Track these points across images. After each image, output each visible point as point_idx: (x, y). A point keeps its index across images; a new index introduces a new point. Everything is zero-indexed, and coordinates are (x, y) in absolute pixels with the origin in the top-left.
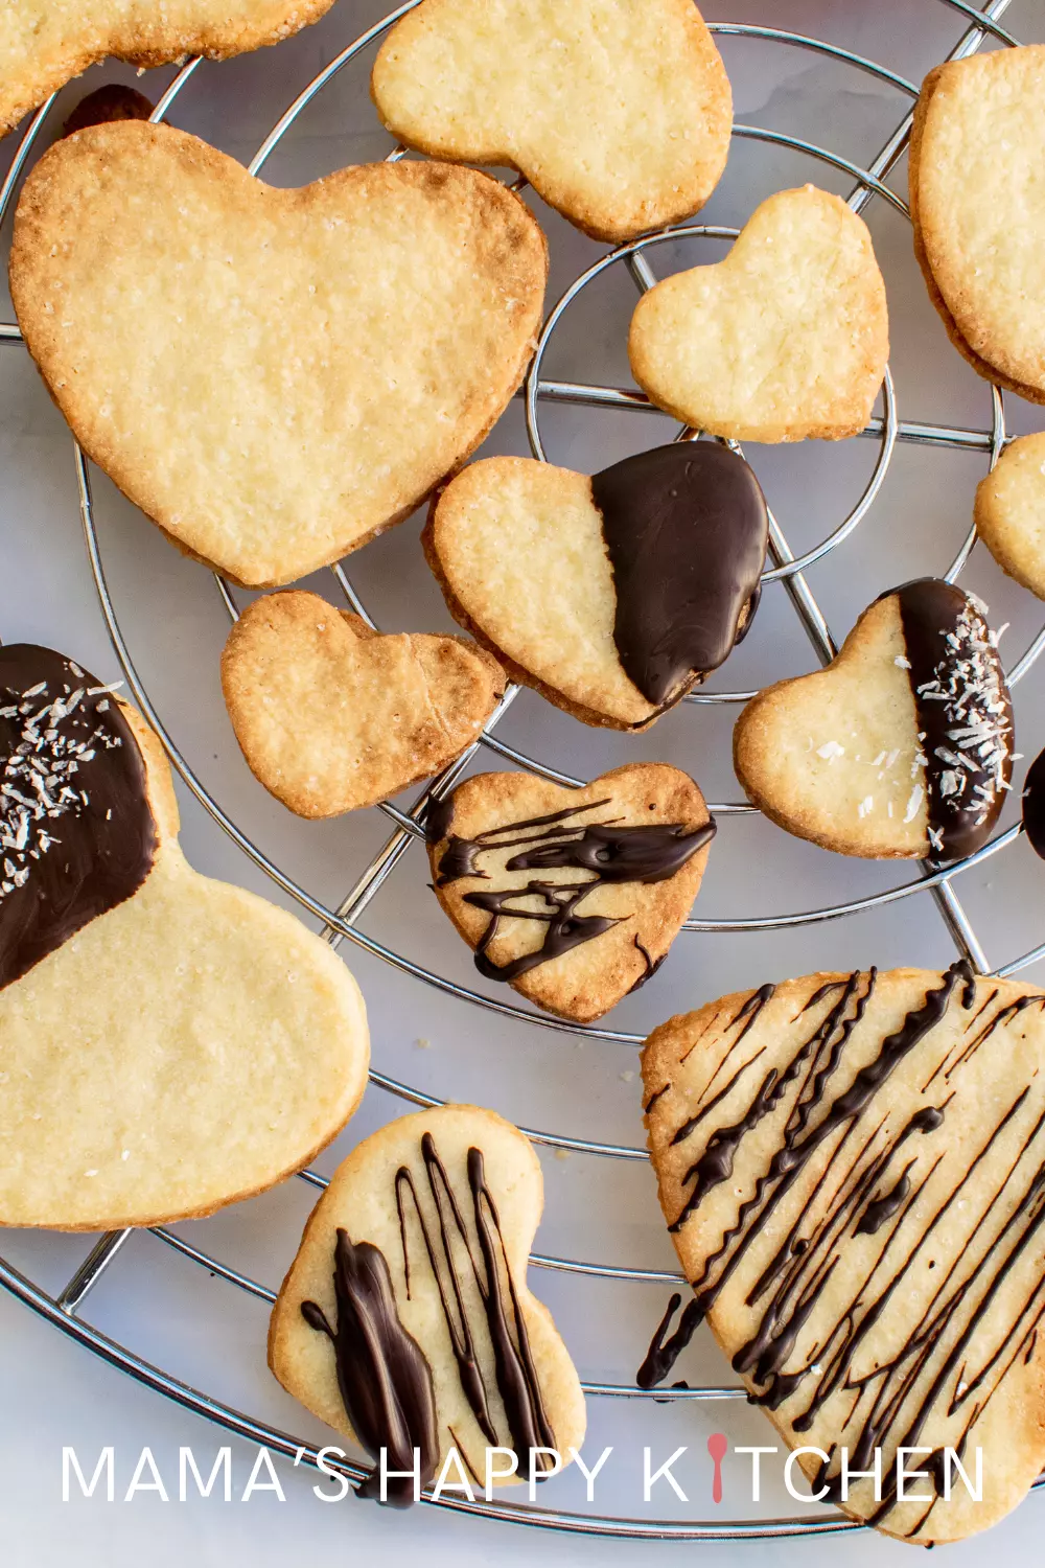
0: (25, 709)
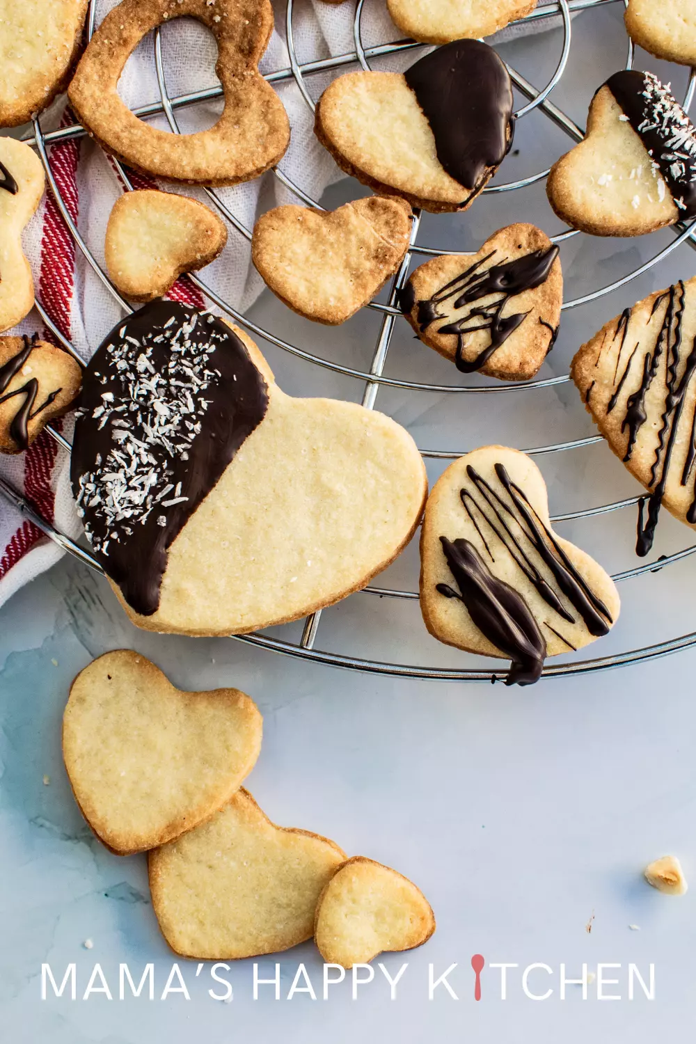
0: (168, 334)
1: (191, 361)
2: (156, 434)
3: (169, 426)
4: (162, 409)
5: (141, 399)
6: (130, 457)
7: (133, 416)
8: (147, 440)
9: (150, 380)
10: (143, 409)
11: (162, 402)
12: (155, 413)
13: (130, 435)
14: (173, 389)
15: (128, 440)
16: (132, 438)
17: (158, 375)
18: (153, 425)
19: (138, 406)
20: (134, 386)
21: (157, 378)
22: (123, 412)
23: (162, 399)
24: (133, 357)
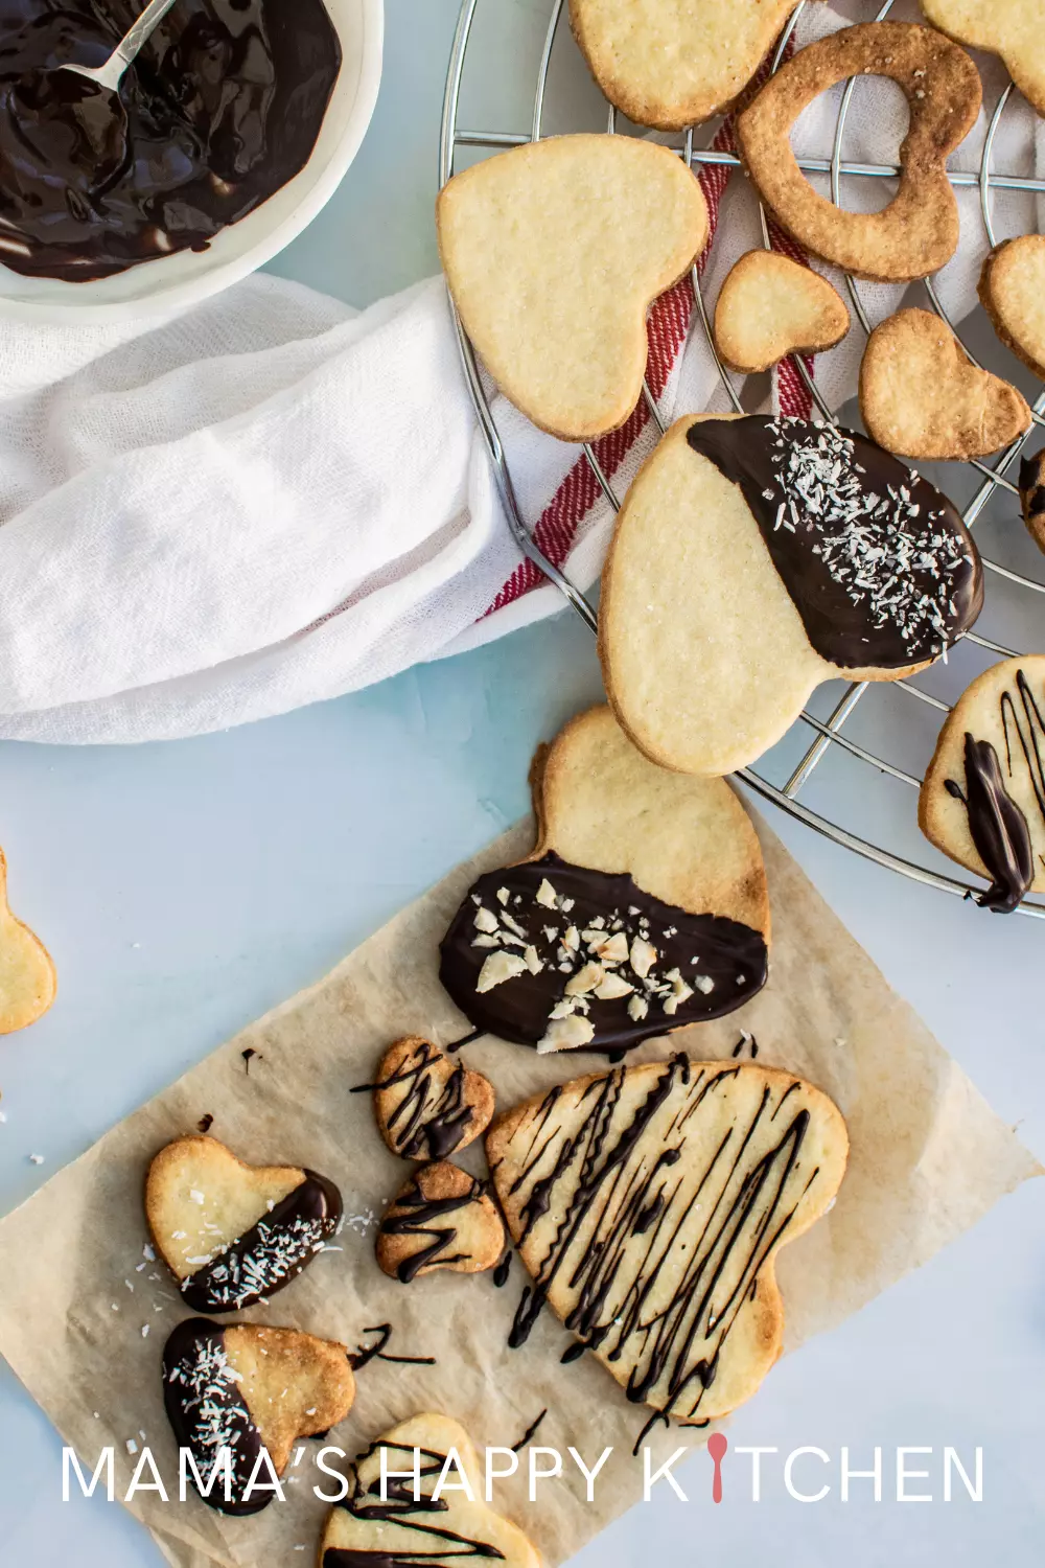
1: (904, 608)
2: (853, 536)
3: (853, 551)
4: (874, 554)
5: (894, 541)
6: (845, 499)
7: (883, 524)
8: (852, 525)
9: (908, 559)
10: (885, 537)
11: (880, 558)
12: (874, 545)
13: (866, 511)
14: (888, 575)
15: (863, 505)
16: (862, 511)
17: (908, 570)
18: (864, 537)
19: (889, 533)
20: (910, 541)
21: (905, 565)
22: (892, 517)
23: (884, 560)
24: (939, 556)
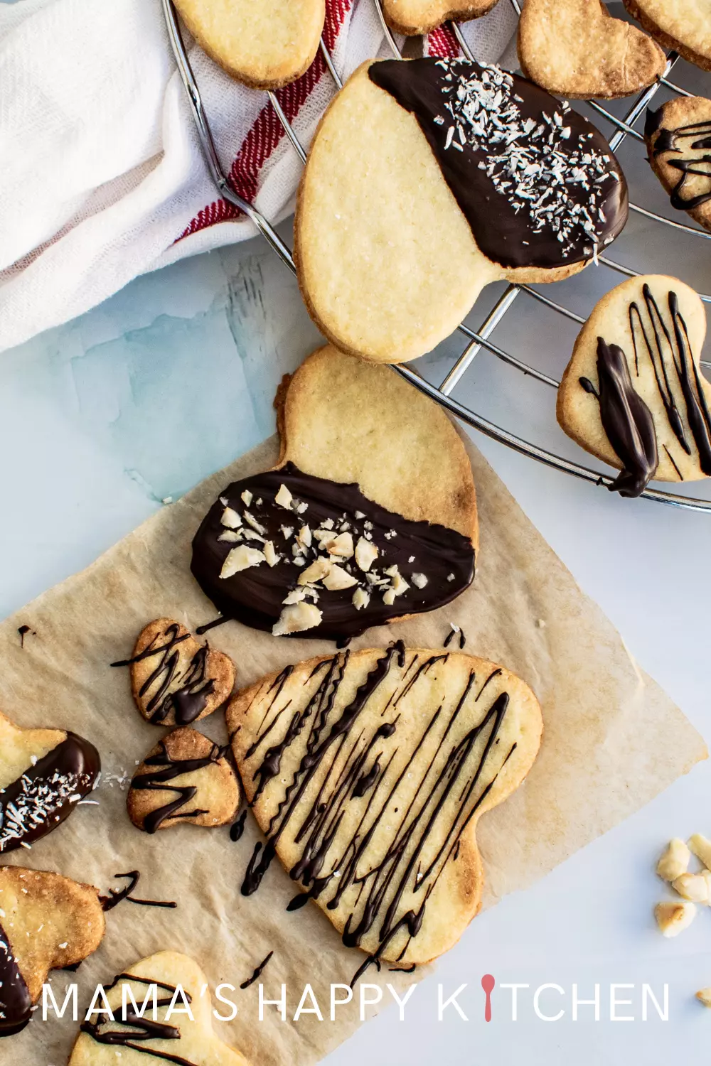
0: (593, 208)
1: (559, 215)
2: (513, 154)
3: (514, 168)
4: (532, 169)
5: (550, 158)
6: (506, 124)
7: (540, 145)
8: (512, 145)
9: (561, 173)
10: (541, 156)
11: (537, 173)
12: (532, 162)
13: (525, 134)
14: (544, 187)
15: (521, 129)
16: (520, 134)
17: (562, 182)
18: (523, 156)
19: (545, 152)
20: (564, 158)
21: (560, 180)
22: (547, 139)
23: (541, 175)
24: (589, 171)
